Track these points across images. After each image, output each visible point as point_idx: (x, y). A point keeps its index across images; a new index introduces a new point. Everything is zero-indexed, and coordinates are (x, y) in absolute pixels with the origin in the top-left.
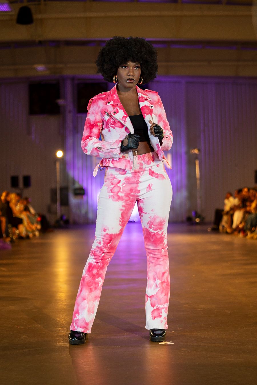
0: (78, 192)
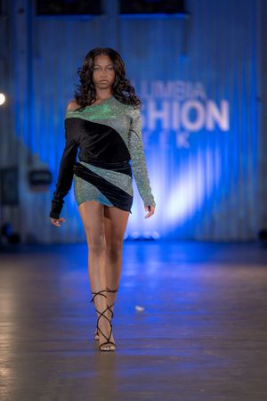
0: (38, 177)
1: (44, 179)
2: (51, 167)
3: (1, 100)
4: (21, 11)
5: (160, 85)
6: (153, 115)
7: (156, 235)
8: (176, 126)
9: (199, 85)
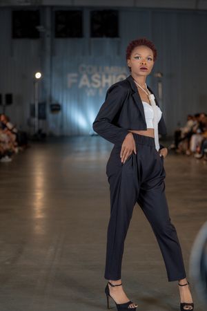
0: (54, 107)
1: (57, 108)
2: (60, 102)
3: (38, 75)
4: (48, 36)
5: (107, 68)
6: (105, 81)
9: (124, 68)
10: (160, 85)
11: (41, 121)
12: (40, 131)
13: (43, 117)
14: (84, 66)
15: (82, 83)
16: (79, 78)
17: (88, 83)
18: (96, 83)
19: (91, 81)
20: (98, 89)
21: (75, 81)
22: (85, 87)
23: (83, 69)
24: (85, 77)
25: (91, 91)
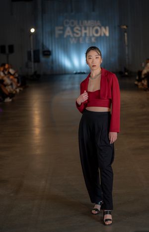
0: (46, 53)
1: (48, 53)
2: (50, 49)
3: (33, 30)
5: (86, 22)
6: (84, 31)
7: (85, 72)
8: (91, 35)
9: (98, 21)
10: (126, 34)
11: (36, 64)
12: (35, 72)
13: (37, 60)
14: (68, 21)
15: (66, 34)
16: (64, 30)
17: (71, 34)
18: (77, 34)
19: (73, 32)
20: (79, 38)
21: (61, 32)
22: (69, 37)
23: (67, 23)
24: (68, 29)
25: (74, 39)
